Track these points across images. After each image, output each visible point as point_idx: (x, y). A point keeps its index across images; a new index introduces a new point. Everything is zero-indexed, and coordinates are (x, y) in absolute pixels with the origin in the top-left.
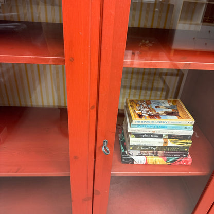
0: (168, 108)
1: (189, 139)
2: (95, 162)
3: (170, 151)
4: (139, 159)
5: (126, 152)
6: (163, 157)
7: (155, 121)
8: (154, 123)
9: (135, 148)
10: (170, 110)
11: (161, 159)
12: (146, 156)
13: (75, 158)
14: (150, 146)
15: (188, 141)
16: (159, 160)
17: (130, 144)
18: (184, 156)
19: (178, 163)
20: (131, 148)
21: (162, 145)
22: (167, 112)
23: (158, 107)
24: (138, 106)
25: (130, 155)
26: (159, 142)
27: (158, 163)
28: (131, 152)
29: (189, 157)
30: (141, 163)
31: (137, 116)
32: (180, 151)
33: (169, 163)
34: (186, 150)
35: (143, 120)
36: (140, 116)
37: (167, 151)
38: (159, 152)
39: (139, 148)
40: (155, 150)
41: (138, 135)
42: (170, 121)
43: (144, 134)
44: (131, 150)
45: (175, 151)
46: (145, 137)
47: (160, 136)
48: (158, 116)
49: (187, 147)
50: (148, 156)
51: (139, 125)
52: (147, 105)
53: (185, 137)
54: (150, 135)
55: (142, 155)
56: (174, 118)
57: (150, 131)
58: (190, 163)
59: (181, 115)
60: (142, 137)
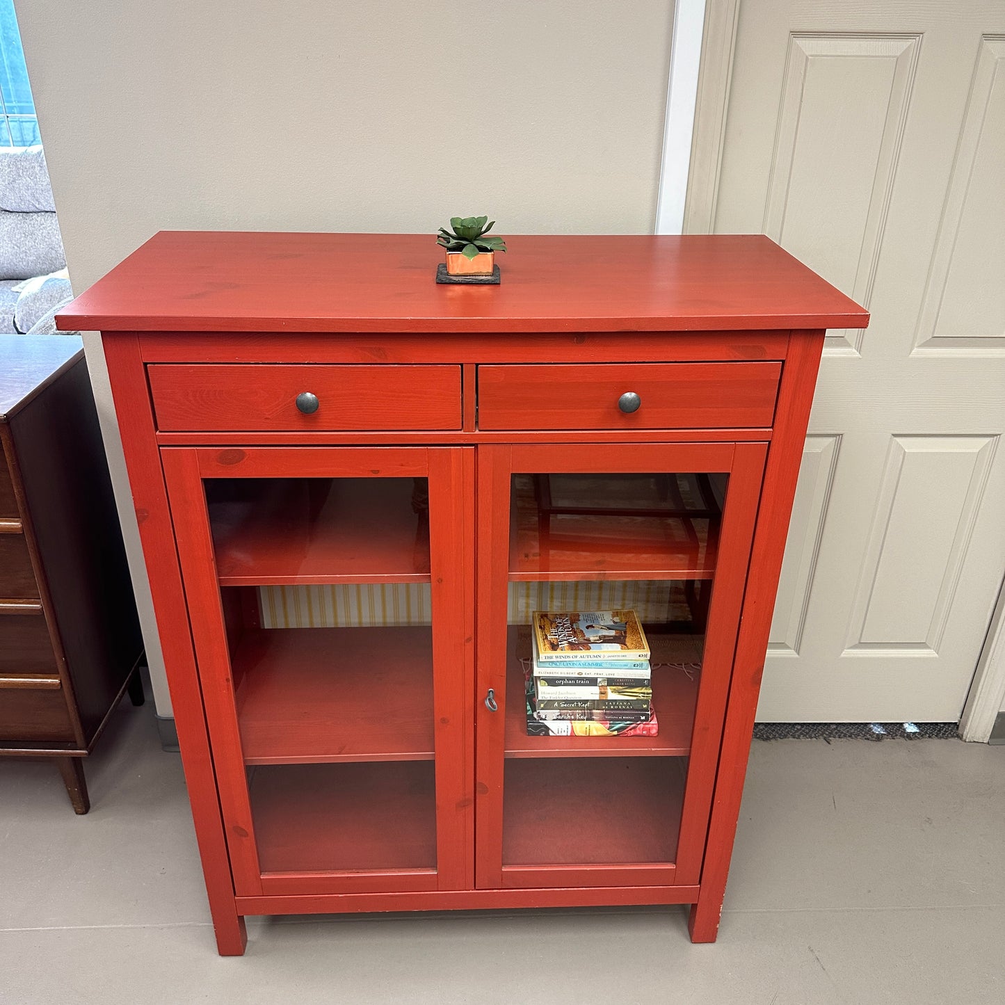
0: (609, 628)
1: (647, 686)
2: (475, 727)
3: (614, 709)
4: (558, 727)
5: (535, 715)
6: (603, 720)
7: (580, 654)
8: (578, 659)
9: (549, 704)
10: (613, 633)
11: (599, 726)
12: (571, 720)
13: (444, 720)
14: (577, 701)
15: (644, 690)
16: (597, 728)
17: (540, 698)
18: (643, 718)
19: (632, 732)
20: (542, 706)
21: (597, 697)
22: (605, 636)
23: (592, 626)
24: (554, 625)
25: (542, 719)
26: (591, 693)
27: (594, 733)
28: (543, 713)
29: (655, 722)
30: (565, 734)
31: (548, 645)
32: (633, 709)
33: (615, 733)
34: (645, 706)
35: (558, 653)
36: (554, 647)
37: (611, 711)
38: (594, 711)
39: (556, 704)
40: (585, 709)
41: (552, 682)
42: (607, 654)
43: (563, 679)
44: (542, 709)
45: (624, 710)
46: (565, 685)
47: (592, 682)
48: (586, 644)
49: (646, 702)
50: (575, 719)
51: (552, 662)
52: (572, 624)
53: (637, 683)
54: (575, 679)
55: (563, 719)
57: (573, 672)
58: (654, 731)
59: (628, 641)
60: (560, 685)
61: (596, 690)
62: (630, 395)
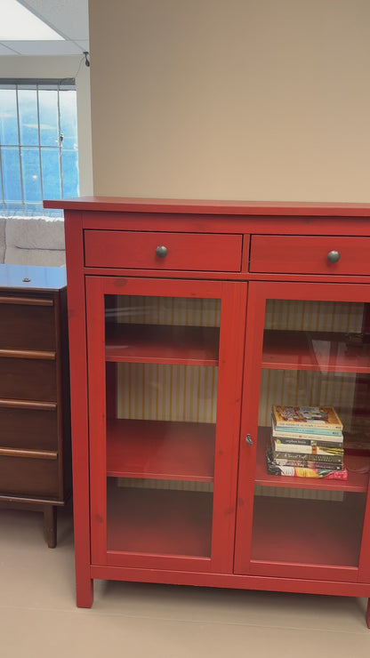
0: (318, 414)
1: (341, 447)
3: (321, 461)
4: (287, 471)
5: (273, 461)
6: (315, 468)
7: (300, 424)
8: (299, 427)
9: (282, 455)
11: (311, 470)
12: (294, 466)
13: (221, 452)
14: (299, 454)
15: (339, 450)
16: (309, 472)
17: (276, 451)
18: (339, 468)
19: (331, 477)
20: (277, 456)
21: (310, 452)
22: (315, 417)
23: (307, 413)
24: (284, 411)
25: (277, 465)
26: (307, 450)
27: (309, 476)
28: (278, 461)
29: (346, 471)
30: (291, 475)
31: (282, 419)
32: (332, 462)
33: (321, 476)
34: (339, 460)
35: (288, 423)
36: (285, 419)
37: (319, 462)
38: (309, 462)
39: (286, 455)
40: (304, 460)
41: (284, 441)
42: (317, 425)
43: (290, 439)
44: (278, 458)
45: (327, 462)
46: (291, 443)
47: (308, 442)
48: (304, 420)
49: (340, 457)
50: (297, 466)
51: (284, 428)
52: (295, 411)
53: (335, 445)
54: (297, 440)
55: (290, 466)
56: (322, 423)
57: (295, 435)
58: (345, 477)
59: (329, 420)
60: (288, 443)
61: (310, 447)
62: (334, 253)
